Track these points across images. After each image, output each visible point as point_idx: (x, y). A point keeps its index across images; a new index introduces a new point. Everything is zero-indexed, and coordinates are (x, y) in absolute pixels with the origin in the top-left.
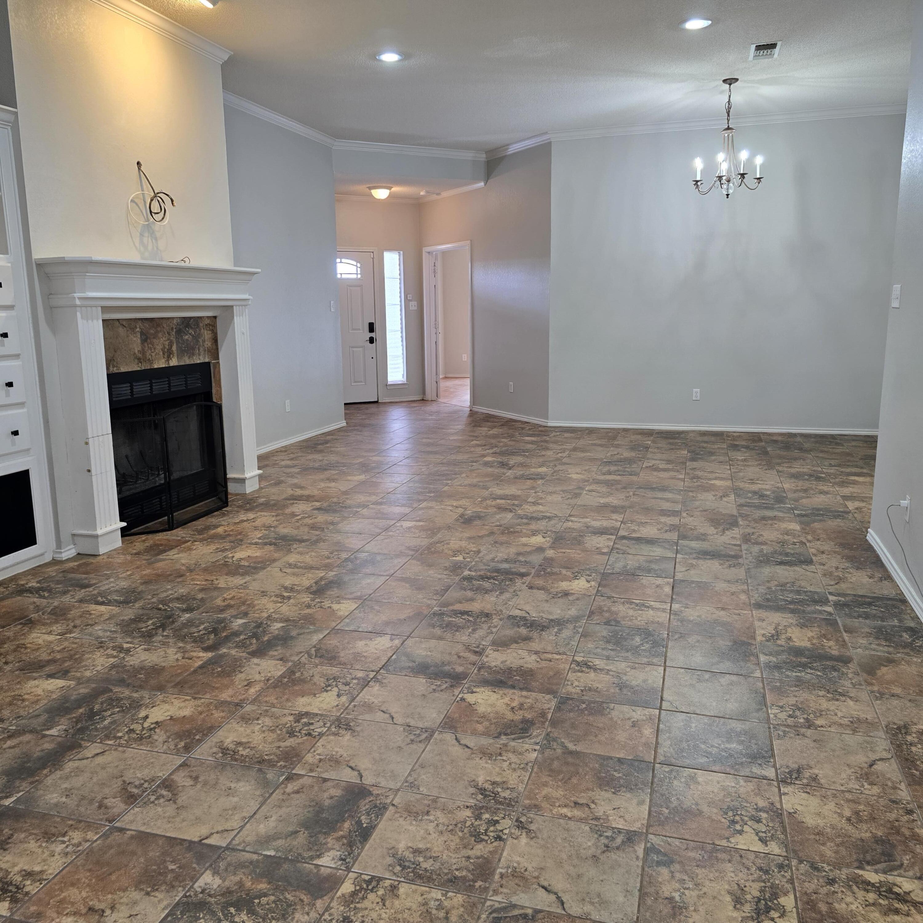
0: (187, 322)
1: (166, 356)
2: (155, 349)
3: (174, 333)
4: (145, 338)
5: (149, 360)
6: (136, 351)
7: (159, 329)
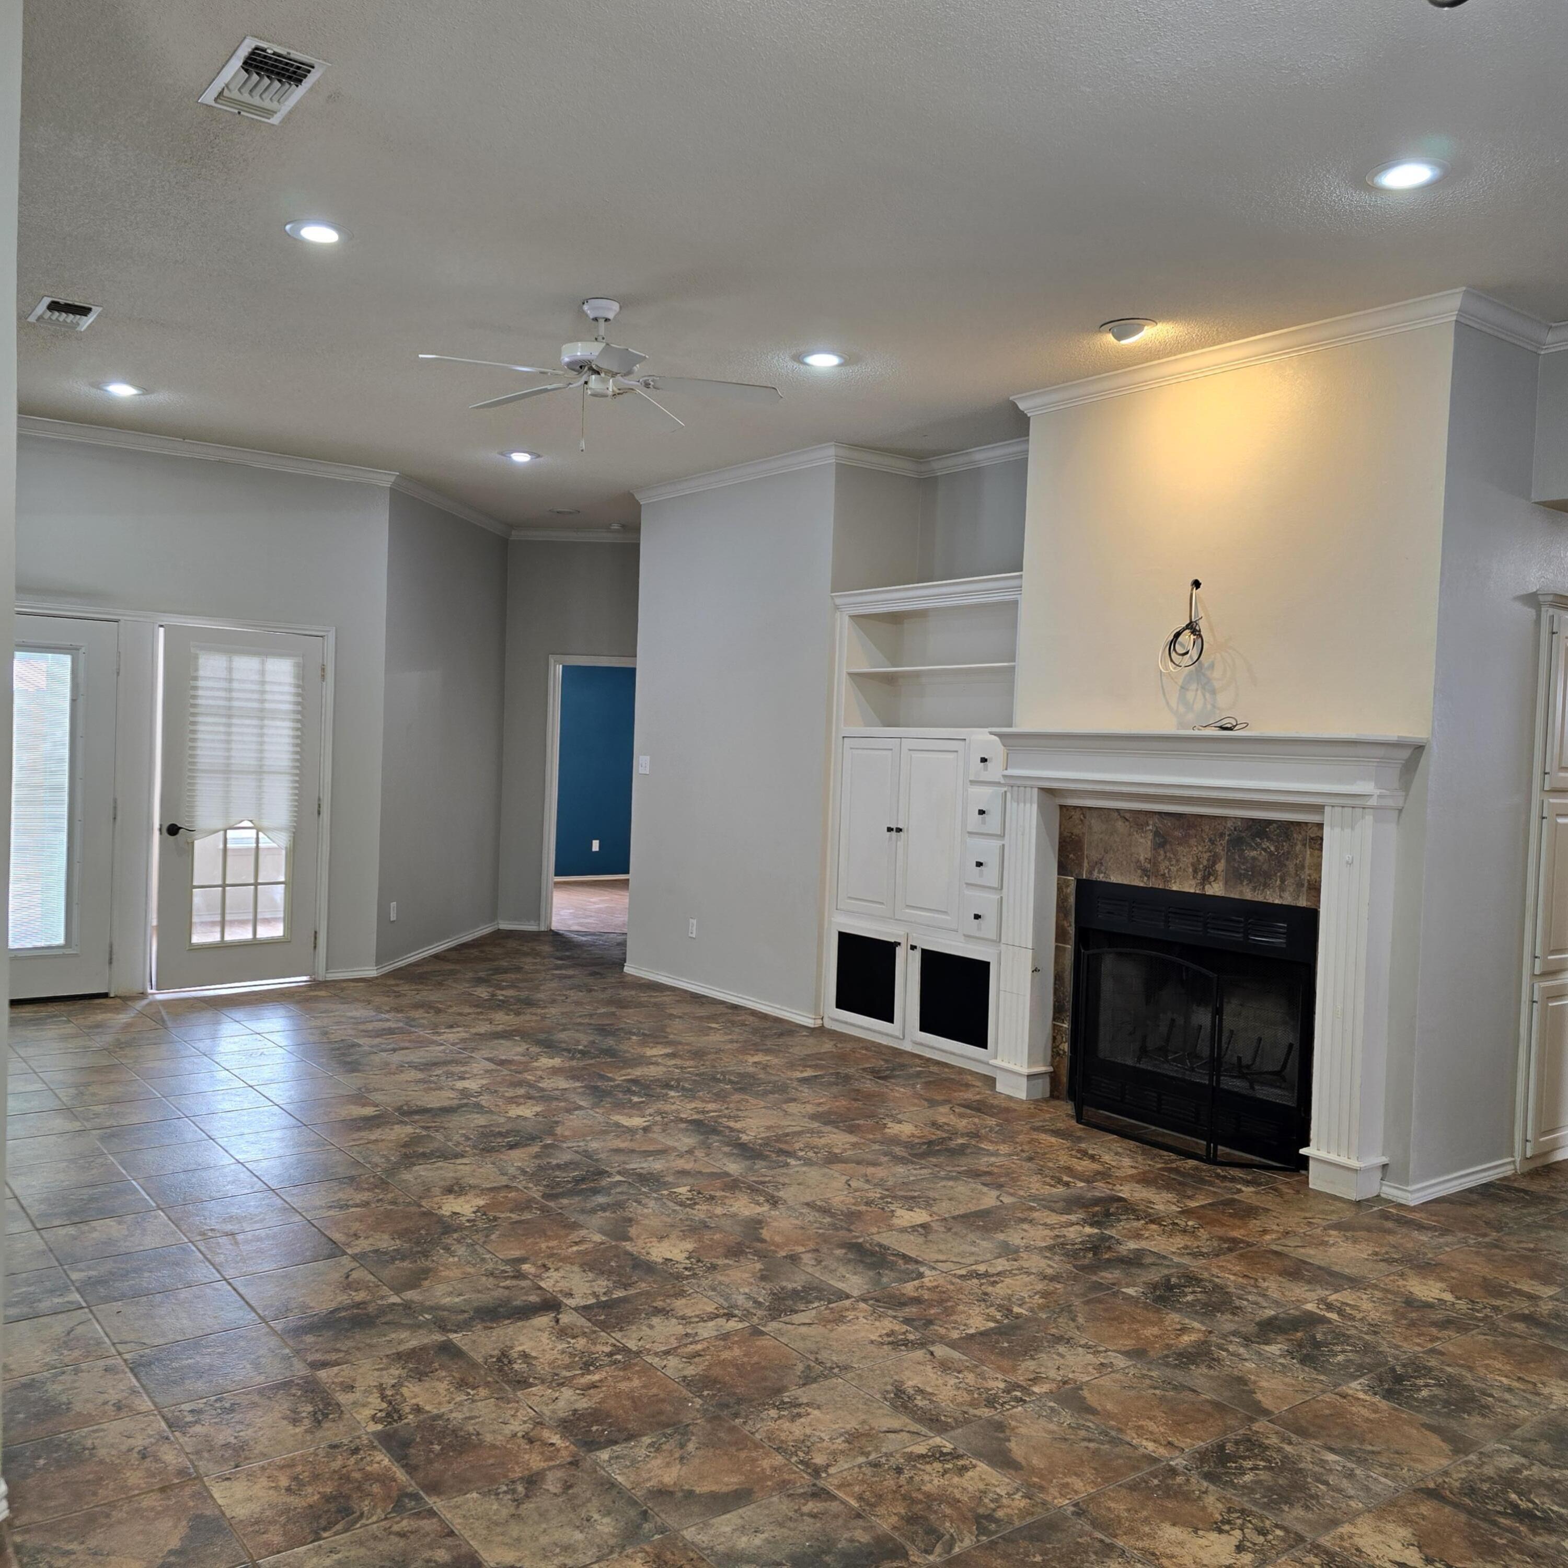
0: (1259, 828)
1: (1199, 876)
2: (1178, 861)
3: (1224, 842)
4: (1161, 841)
5: (1164, 875)
6: (1142, 858)
7: (1192, 832)
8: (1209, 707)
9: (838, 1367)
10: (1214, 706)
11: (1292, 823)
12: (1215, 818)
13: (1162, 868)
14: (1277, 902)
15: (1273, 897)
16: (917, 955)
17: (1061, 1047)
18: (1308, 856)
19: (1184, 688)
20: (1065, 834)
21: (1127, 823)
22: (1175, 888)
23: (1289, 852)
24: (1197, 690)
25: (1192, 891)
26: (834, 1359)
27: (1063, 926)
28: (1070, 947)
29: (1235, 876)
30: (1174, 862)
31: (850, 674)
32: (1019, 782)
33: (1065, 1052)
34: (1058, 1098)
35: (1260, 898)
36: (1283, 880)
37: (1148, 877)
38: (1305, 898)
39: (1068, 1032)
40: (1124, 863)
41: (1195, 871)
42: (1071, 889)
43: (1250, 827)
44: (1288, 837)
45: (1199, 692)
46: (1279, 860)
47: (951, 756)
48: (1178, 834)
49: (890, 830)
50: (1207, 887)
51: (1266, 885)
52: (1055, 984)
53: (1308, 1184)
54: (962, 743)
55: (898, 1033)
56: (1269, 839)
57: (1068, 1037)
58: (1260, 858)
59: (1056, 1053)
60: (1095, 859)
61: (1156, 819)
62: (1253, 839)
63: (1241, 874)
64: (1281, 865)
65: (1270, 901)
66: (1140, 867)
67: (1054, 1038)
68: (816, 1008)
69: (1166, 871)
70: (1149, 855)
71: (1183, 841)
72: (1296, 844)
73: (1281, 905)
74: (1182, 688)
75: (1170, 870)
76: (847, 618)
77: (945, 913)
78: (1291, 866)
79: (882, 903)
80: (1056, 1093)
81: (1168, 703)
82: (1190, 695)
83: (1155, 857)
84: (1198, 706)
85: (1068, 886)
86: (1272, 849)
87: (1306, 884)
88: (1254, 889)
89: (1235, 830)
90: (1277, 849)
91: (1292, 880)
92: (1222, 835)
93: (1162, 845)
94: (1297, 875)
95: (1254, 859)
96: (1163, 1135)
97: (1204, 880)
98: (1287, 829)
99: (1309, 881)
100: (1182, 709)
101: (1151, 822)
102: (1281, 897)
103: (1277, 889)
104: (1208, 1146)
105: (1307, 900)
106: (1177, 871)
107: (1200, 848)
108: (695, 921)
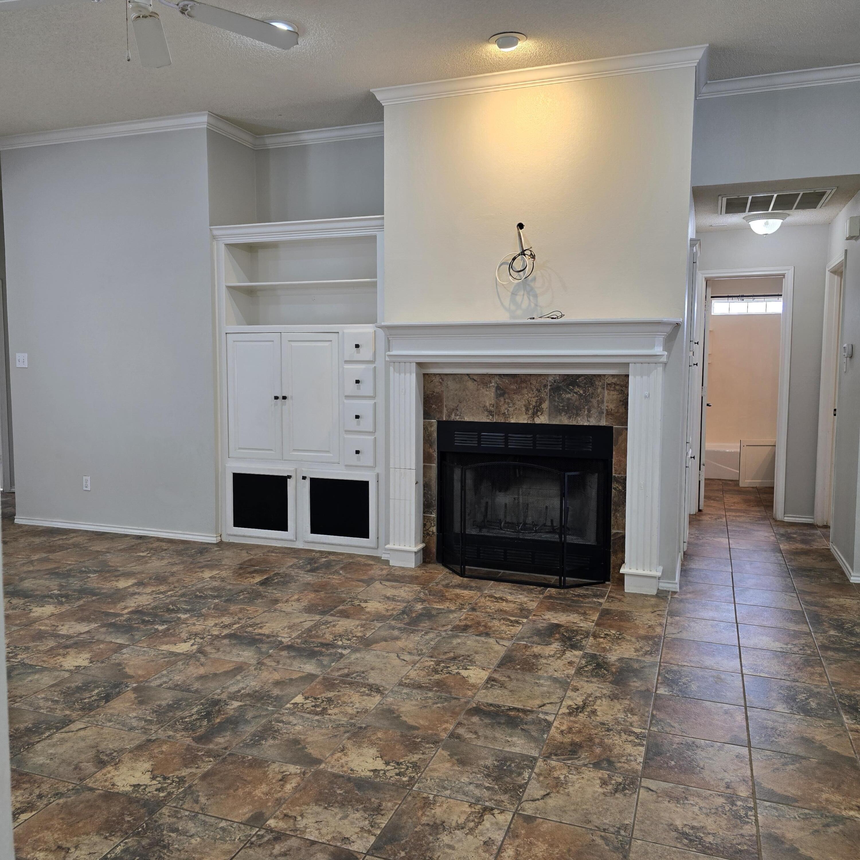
8: (533, 305)
9: (115, 751)
10: (536, 305)
11: (594, 375)
12: (540, 375)
13: (503, 409)
14: (585, 424)
15: (582, 421)
16: (307, 482)
17: (431, 529)
18: (606, 394)
19: (514, 294)
20: (428, 392)
21: (475, 383)
22: (513, 421)
23: (593, 393)
24: (523, 295)
25: (526, 422)
26: (111, 746)
27: (428, 452)
28: (434, 465)
29: (556, 411)
30: (511, 405)
31: (228, 287)
32: (399, 359)
33: (433, 533)
34: (429, 563)
35: (574, 423)
36: (589, 411)
37: (493, 416)
38: (605, 420)
39: (435, 519)
40: (475, 408)
41: (527, 410)
42: (434, 428)
43: (566, 379)
44: (592, 384)
45: (525, 297)
46: (586, 399)
47: (327, 344)
48: (513, 387)
49: (276, 398)
50: (535, 419)
51: (577, 415)
52: (424, 490)
53: (624, 590)
54: (336, 335)
55: (292, 537)
56: (579, 386)
57: (436, 523)
58: (573, 398)
59: (426, 535)
60: (452, 407)
61: (497, 378)
62: (568, 387)
63: (560, 409)
64: (588, 402)
65: (581, 424)
66: (487, 410)
67: (425, 525)
68: (217, 529)
69: (506, 411)
70: (493, 402)
71: (517, 391)
72: (597, 388)
73: (589, 426)
74: (513, 294)
75: (508, 410)
76: (223, 247)
77: (328, 452)
78: (594, 402)
79: (271, 450)
80: (427, 560)
81: (502, 304)
82: (519, 298)
83: (497, 403)
84: (525, 304)
85: (431, 426)
86: (581, 392)
87: (605, 412)
88: (570, 417)
89: (555, 382)
90: (585, 392)
91: (596, 410)
92: (545, 386)
93: (502, 395)
94: (598, 407)
95: (569, 399)
96: (512, 574)
97: (533, 414)
98: (591, 379)
99: (607, 410)
100: (513, 308)
101: (493, 381)
102: (588, 421)
103: (586, 417)
104: (560, 579)
105: (606, 421)
106: (514, 410)
107: (530, 395)
108: (88, 478)
